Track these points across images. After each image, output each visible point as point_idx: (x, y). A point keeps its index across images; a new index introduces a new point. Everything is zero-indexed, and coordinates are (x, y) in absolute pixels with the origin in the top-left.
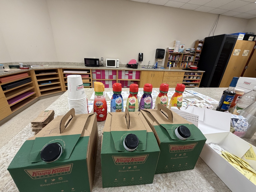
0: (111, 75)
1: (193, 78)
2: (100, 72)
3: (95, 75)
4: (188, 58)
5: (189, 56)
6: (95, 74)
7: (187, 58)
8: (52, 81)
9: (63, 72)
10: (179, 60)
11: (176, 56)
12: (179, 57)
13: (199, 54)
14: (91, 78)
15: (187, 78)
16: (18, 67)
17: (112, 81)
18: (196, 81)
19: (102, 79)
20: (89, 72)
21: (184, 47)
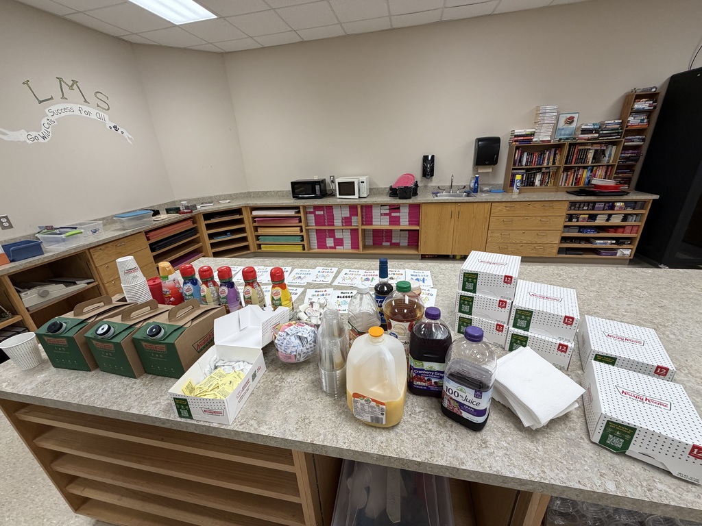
0: (349, 216)
1: (608, 220)
2: (324, 211)
3: (311, 218)
4: (591, 155)
5: (598, 147)
6: (313, 215)
7: (586, 157)
8: (233, 232)
9: (251, 213)
10: (554, 163)
11: (543, 153)
12: (555, 154)
13: (638, 137)
14: (303, 224)
15: (580, 220)
16: (177, 210)
17: (350, 231)
18: (621, 230)
19: (328, 225)
20: (299, 212)
21: (575, 119)
